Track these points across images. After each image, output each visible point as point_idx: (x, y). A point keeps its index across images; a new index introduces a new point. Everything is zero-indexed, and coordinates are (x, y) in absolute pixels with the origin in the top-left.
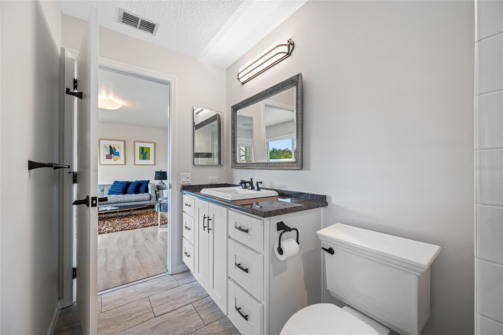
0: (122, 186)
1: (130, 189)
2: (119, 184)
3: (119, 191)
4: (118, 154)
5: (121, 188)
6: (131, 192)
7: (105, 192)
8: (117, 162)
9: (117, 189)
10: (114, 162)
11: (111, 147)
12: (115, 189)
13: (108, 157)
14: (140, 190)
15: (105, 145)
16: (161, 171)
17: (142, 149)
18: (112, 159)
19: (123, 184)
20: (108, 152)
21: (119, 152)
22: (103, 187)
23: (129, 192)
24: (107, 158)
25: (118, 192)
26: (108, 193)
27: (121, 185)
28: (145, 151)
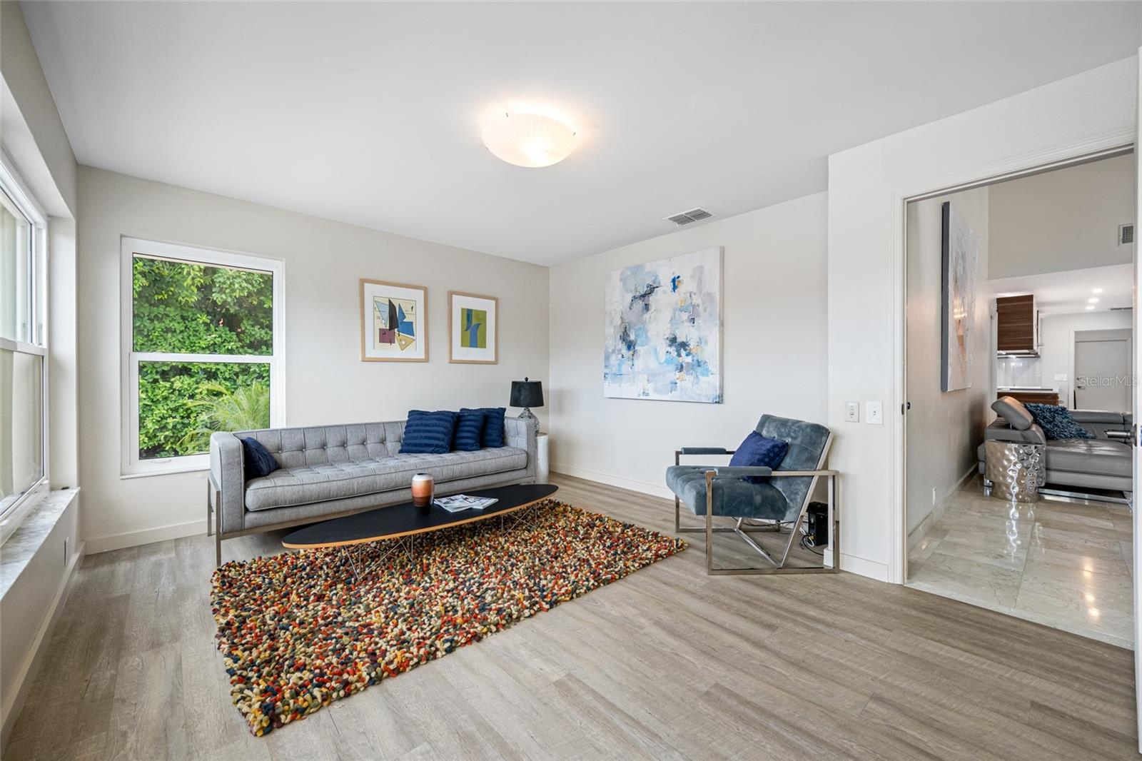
0: (445, 428)
1: (467, 433)
2: (434, 422)
3: (441, 443)
4: (409, 329)
5: (442, 433)
6: (472, 445)
7: (388, 444)
8: (408, 354)
9: (430, 434)
10: (401, 352)
11: (393, 305)
12: (427, 438)
13: (386, 337)
14: (489, 438)
15: (376, 299)
16: (527, 379)
17: (468, 314)
18: (394, 342)
19: (446, 421)
20: (383, 321)
21: (412, 323)
22: (381, 430)
23: (466, 444)
24: (382, 341)
25: (437, 446)
26: (400, 448)
27: (442, 423)
28: (474, 322)
